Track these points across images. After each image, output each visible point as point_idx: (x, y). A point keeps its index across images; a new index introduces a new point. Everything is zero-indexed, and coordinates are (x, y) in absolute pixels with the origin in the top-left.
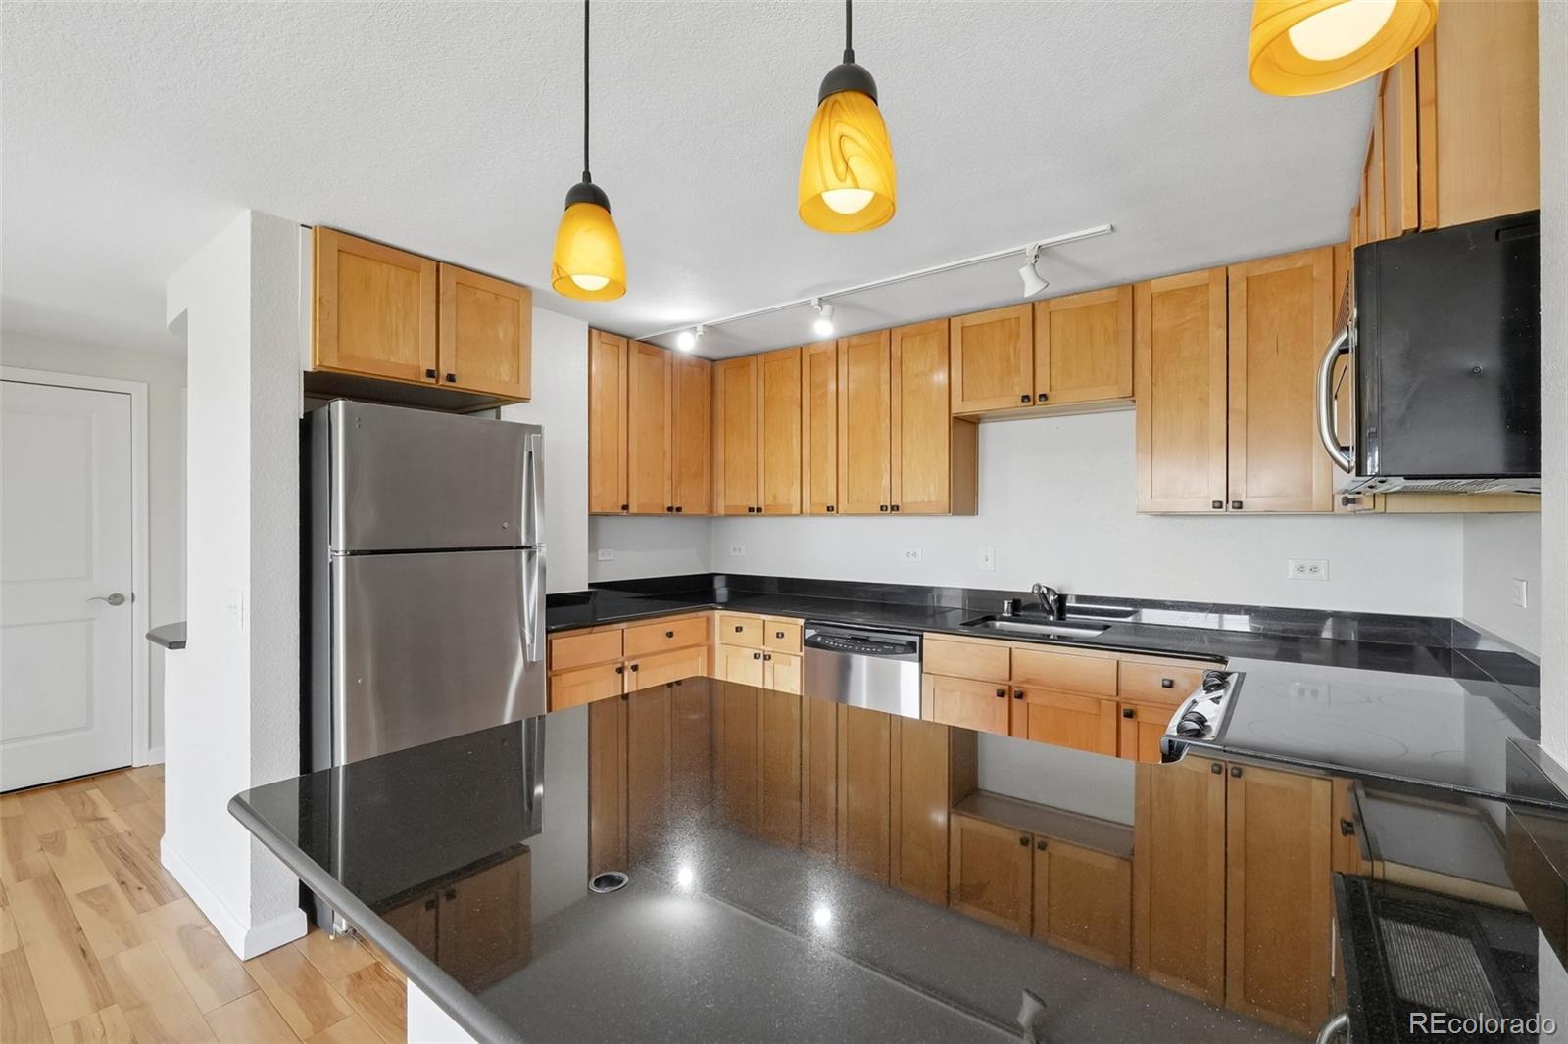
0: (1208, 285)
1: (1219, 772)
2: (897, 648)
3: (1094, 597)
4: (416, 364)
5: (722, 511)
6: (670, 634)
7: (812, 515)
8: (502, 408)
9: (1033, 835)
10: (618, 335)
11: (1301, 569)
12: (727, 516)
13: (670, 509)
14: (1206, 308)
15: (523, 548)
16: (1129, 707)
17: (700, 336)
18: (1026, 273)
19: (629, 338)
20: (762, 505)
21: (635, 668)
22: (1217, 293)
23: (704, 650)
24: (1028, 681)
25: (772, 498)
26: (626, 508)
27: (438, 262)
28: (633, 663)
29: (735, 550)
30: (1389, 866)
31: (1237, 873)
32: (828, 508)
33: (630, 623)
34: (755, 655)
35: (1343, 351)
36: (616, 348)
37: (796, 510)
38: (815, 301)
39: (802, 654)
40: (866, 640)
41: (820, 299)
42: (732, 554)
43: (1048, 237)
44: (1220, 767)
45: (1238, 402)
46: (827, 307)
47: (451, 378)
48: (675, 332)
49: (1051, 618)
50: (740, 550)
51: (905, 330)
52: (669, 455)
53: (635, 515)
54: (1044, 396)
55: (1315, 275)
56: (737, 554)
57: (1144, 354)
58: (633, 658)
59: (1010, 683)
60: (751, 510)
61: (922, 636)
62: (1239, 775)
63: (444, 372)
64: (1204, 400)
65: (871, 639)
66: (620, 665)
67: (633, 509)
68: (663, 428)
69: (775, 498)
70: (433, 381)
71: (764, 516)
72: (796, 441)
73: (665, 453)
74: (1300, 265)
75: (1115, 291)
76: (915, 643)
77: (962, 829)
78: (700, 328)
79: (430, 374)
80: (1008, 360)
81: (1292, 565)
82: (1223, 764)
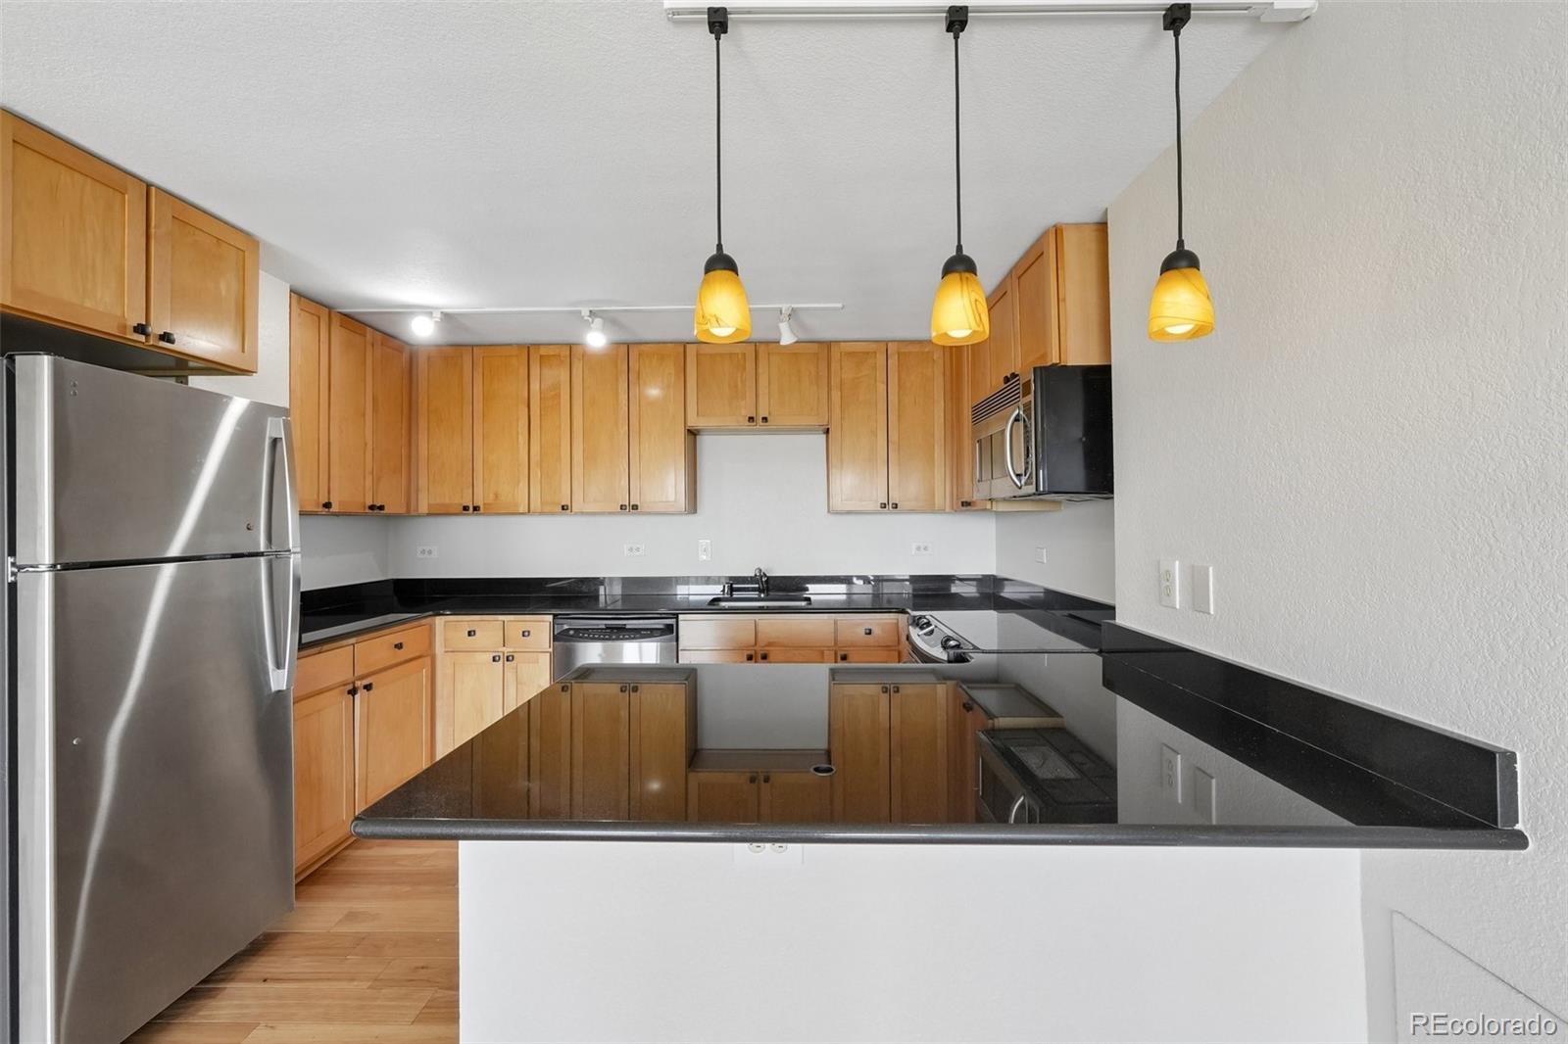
0: (875, 353)
1: (886, 692)
2: (654, 631)
3: (814, 577)
4: (119, 314)
5: (423, 509)
6: (399, 646)
7: (542, 513)
8: (190, 378)
9: (757, 772)
10: (317, 303)
11: (918, 548)
12: (429, 515)
13: (372, 507)
14: (875, 368)
15: (261, 554)
16: (843, 653)
17: (436, 322)
18: (784, 327)
19: (329, 308)
20: (479, 502)
21: (368, 687)
22: (881, 358)
23: (427, 660)
24: (770, 644)
25: (492, 496)
26: (327, 505)
27: (149, 186)
28: (366, 682)
29: (423, 552)
30: (1001, 719)
31: (897, 760)
32: (563, 507)
33: (360, 638)
34: (494, 658)
35: (1017, 420)
36: (317, 319)
37: (523, 508)
38: (585, 312)
39: (551, 650)
40: (622, 629)
41: (591, 311)
42: (421, 556)
43: (799, 303)
44: (886, 688)
45: (894, 436)
46: (598, 321)
47: (166, 337)
48: (412, 313)
49: (762, 595)
50: (430, 552)
51: (643, 347)
52: (370, 443)
53: (336, 515)
54: (765, 419)
55: (935, 358)
56: (426, 555)
57: (836, 395)
58: (361, 678)
59: (755, 648)
60: (466, 508)
61: (677, 618)
62: (898, 691)
63: (156, 329)
64: (874, 433)
65: (628, 627)
66: (350, 687)
67: (335, 508)
68: (364, 415)
69: (496, 496)
70: (142, 338)
71: (480, 514)
72: (523, 439)
73: (366, 444)
74: (927, 350)
75: (816, 345)
76: (672, 625)
77: (699, 784)
78: (437, 315)
79: (141, 329)
80: (736, 386)
81: (914, 547)
82: (888, 686)
